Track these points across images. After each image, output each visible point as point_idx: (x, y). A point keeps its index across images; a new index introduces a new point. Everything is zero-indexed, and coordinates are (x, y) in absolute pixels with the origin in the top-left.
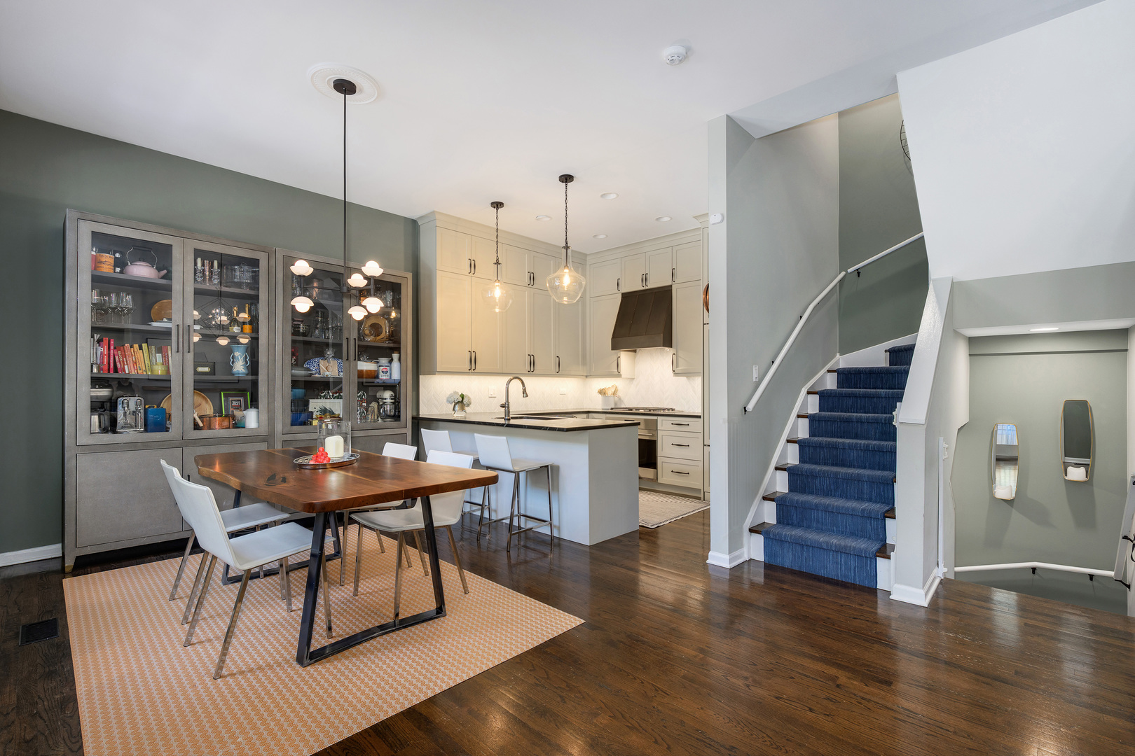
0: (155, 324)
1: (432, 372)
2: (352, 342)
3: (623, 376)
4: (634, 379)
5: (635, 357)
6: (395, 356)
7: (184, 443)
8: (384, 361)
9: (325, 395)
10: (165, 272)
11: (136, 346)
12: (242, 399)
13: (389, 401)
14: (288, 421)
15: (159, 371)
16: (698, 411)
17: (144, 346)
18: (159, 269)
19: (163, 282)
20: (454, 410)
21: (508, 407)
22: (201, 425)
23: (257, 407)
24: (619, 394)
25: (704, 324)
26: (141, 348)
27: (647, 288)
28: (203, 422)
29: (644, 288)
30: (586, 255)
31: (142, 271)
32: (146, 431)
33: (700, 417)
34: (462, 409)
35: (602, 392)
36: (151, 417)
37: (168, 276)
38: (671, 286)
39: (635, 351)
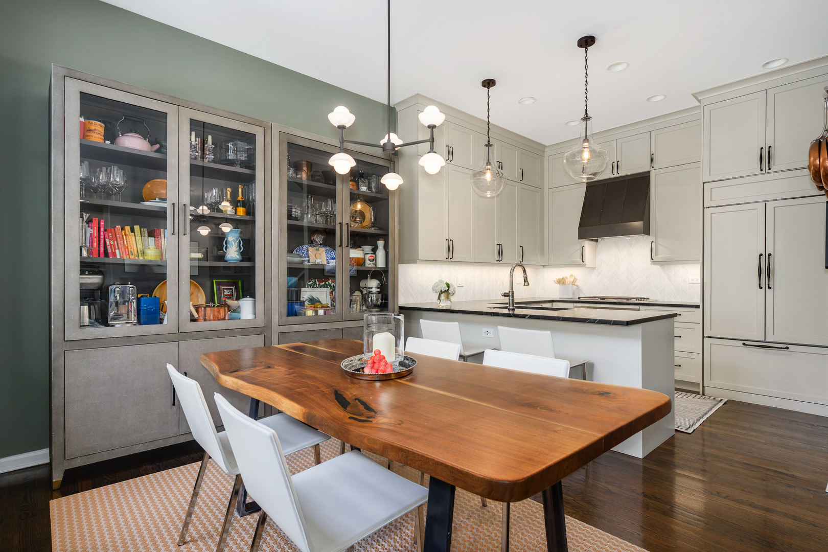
0: (147, 203)
1: (413, 260)
2: (345, 228)
3: (587, 266)
4: (594, 268)
5: (596, 247)
6: (381, 244)
7: (180, 336)
8: (368, 248)
9: (312, 284)
10: (158, 146)
11: (128, 228)
12: (234, 288)
13: (374, 290)
14: (285, 311)
15: (151, 255)
16: (697, 301)
17: (137, 228)
18: (152, 143)
19: (157, 155)
20: (439, 298)
21: (513, 297)
22: (196, 315)
23: (253, 295)
24: (577, 283)
25: (704, 208)
26: (132, 230)
27: (618, 175)
28: (197, 311)
29: (615, 176)
30: (544, 146)
31: (133, 143)
32: (139, 322)
33: (698, 307)
34: (448, 298)
35: (561, 282)
36: (144, 306)
37: (162, 149)
38: (649, 172)
39: (597, 241)
